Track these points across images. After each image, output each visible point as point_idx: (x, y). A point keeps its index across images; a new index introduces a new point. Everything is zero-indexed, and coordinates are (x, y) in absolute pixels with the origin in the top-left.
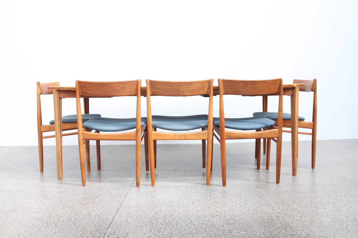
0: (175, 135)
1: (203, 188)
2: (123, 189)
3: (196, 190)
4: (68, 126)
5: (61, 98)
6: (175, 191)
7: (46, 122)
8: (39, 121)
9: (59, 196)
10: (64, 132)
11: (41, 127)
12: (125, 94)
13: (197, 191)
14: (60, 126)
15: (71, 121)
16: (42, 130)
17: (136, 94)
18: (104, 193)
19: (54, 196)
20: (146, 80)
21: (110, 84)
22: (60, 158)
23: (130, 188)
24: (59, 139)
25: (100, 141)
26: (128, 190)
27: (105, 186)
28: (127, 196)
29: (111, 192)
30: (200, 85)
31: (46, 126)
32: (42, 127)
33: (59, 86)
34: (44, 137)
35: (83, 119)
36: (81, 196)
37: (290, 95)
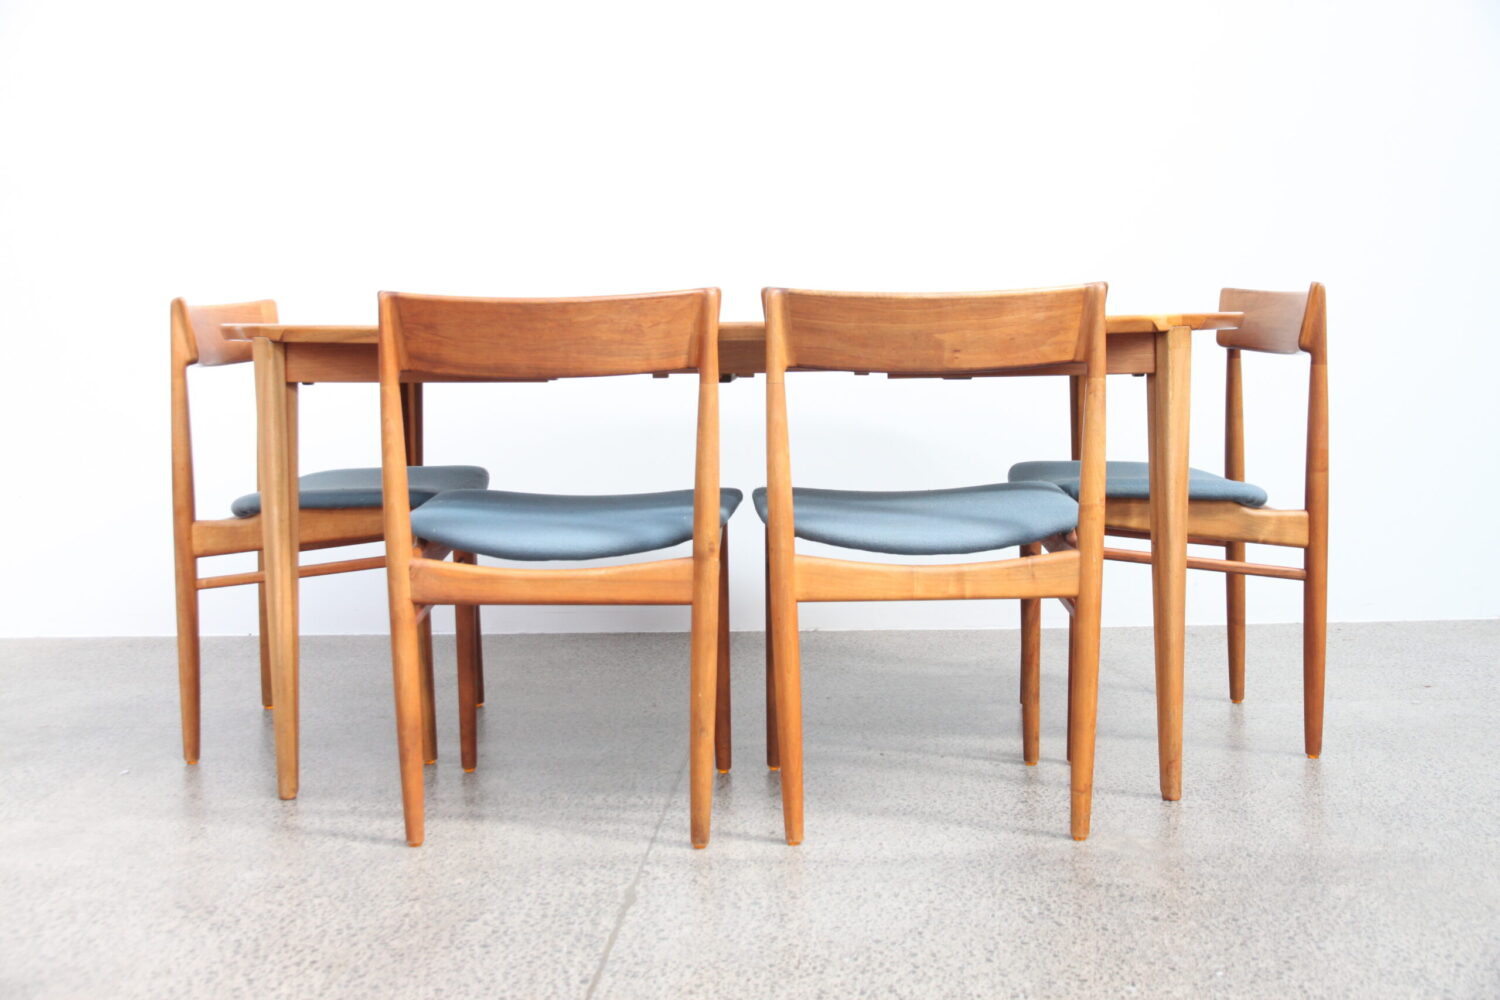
0: (912, 573)
1: (1037, 874)
2: (603, 871)
3: (997, 883)
4: (326, 526)
5: (292, 386)
6: (883, 888)
7: (214, 506)
8: (182, 502)
9: (269, 906)
10: (308, 558)
11: (189, 531)
12: (639, 364)
13: (1002, 887)
14: (291, 525)
15: (343, 501)
16: (197, 547)
17: (693, 364)
18: (506, 892)
19: (240, 905)
20: (764, 294)
21: (562, 309)
22: (290, 689)
23: (641, 868)
24: (282, 592)
25: (483, 609)
26: (632, 877)
27: (505, 857)
28: (632, 909)
29: (544, 887)
30: (1041, 315)
31: (215, 528)
32: (195, 532)
33: (276, 321)
34: (204, 583)
35: (412, 493)
36: (388, 910)
37: (1142, 375)
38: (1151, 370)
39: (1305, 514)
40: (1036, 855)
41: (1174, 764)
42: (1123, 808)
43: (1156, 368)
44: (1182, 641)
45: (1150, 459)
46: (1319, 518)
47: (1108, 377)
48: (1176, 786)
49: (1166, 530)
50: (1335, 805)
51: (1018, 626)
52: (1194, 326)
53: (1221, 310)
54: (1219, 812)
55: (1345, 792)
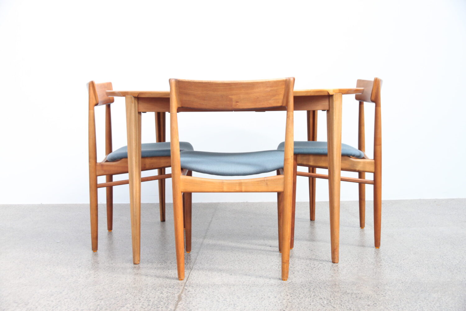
0: (223, 182)
1: (326, 289)
3: (312, 293)
5: (140, 113)
6: (271, 295)
9: (48, 302)
11: (95, 166)
13: (314, 294)
18: (135, 296)
19: (37, 302)
28: (180, 302)
29: (148, 295)
30: (269, 89)
34: (100, 186)
37: (325, 110)
38: (328, 109)
39: (374, 161)
40: (326, 283)
41: (336, 250)
42: (357, 266)
43: (329, 108)
44: (339, 206)
45: (328, 140)
46: (378, 162)
47: (295, 112)
48: (337, 258)
49: (333, 167)
50: (433, 264)
51: (277, 201)
52: (343, 93)
53: (357, 87)
54: (392, 267)
55: (437, 260)
